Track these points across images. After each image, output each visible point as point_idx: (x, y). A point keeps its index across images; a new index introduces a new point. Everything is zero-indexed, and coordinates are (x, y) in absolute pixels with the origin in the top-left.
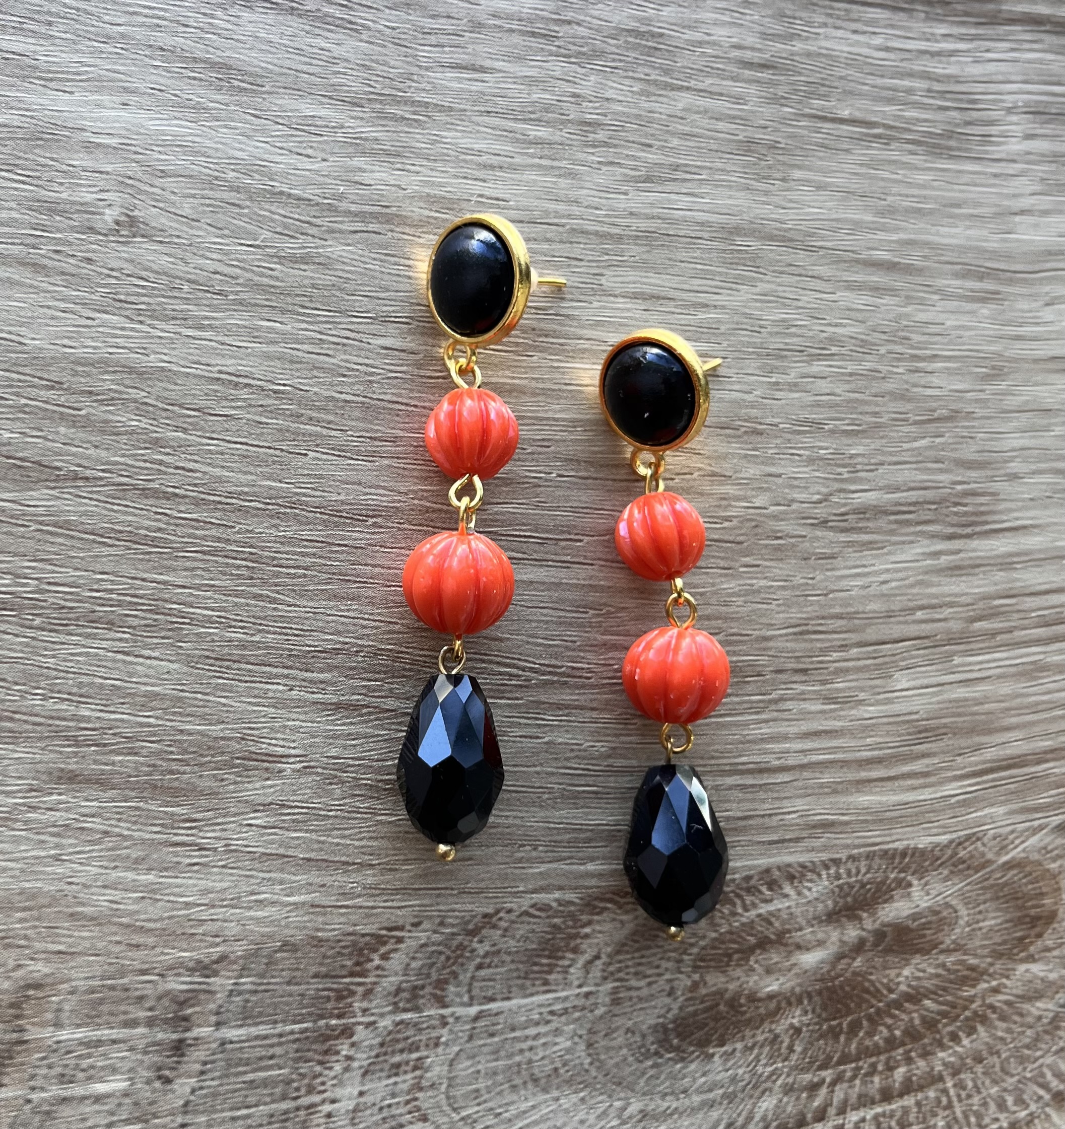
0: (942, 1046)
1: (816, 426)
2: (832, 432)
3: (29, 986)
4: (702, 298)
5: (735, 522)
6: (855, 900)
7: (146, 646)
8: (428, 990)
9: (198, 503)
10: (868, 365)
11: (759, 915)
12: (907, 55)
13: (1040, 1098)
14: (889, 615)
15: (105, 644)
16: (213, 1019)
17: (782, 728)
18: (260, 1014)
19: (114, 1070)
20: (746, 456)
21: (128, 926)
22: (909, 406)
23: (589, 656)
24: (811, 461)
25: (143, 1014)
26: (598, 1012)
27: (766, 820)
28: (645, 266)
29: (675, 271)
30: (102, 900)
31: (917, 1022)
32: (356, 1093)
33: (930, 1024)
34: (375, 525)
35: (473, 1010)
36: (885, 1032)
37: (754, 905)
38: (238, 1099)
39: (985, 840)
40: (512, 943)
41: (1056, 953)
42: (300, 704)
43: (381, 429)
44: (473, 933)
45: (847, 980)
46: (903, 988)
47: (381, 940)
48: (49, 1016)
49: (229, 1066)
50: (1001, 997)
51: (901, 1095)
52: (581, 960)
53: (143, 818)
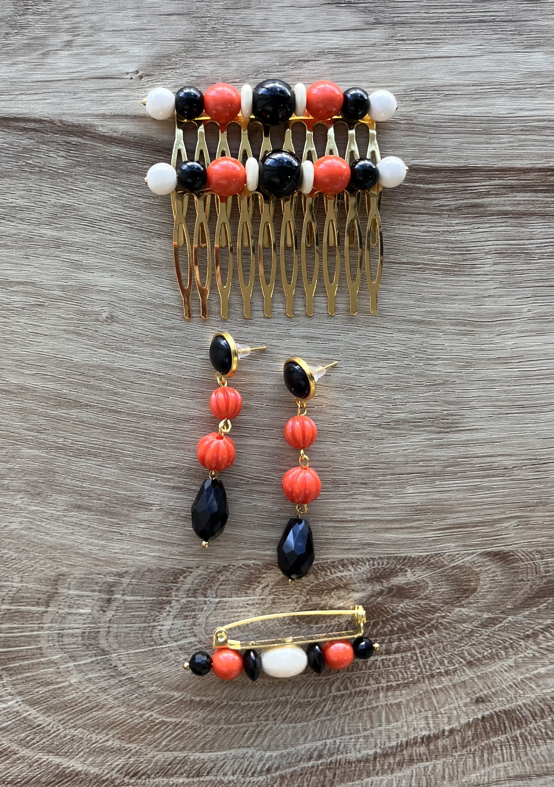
0: (415, 636)
1: (379, 387)
2: (387, 389)
3: (60, 575)
4: (333, 337)
5: (340, 424)
6: (380, 575)
7: (107, 464)
8: (200, 591)
9: (128, 414)
10: (406, 362)
11: (337, 577)
12: (438, 233)
13: (461, 662)
14: (407, 463)
15: (93, 462)
16: (121, 592)
17: (353, 506)
18: (138, 593)
19: (87, 606)
20: (346, 399)
21: (94, 558)
22: (424, 379)
23: (274, 474)
24: (375, 401)
25: (97, 588)
26: (266, 606)
27: (344, 541)
28: (309, 326)
29: (322, 327)
30: (86, 549)
31: (405, 625)
32: (171, 623)
33: (411, 627)
34: (193, 423)
35: (217, 600)
36: (390, 628)
37: (335, 573)
38: (128, 620)
39: (444, 556)
40: (234, 577)
41: (474, 605)
42: (160, 486)
43: (197, 388)
44: (219, 572)
45: (374, 606)
46: (399, 611)
47: (184, 572)
48: (66, 585)
49: (126, 609)
50: (446, 620)
51: (395, 653)
52: (261, 586)
53: (103, 522)
